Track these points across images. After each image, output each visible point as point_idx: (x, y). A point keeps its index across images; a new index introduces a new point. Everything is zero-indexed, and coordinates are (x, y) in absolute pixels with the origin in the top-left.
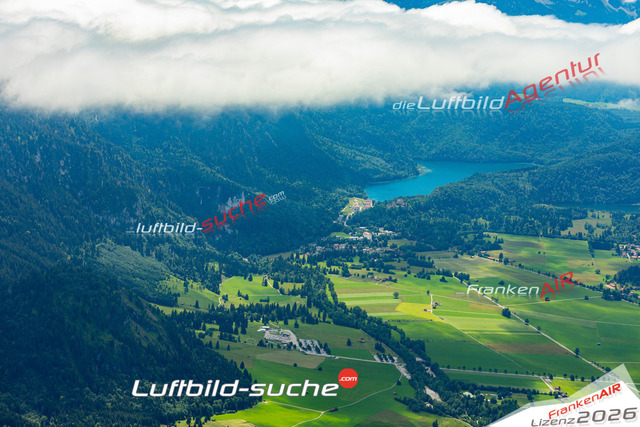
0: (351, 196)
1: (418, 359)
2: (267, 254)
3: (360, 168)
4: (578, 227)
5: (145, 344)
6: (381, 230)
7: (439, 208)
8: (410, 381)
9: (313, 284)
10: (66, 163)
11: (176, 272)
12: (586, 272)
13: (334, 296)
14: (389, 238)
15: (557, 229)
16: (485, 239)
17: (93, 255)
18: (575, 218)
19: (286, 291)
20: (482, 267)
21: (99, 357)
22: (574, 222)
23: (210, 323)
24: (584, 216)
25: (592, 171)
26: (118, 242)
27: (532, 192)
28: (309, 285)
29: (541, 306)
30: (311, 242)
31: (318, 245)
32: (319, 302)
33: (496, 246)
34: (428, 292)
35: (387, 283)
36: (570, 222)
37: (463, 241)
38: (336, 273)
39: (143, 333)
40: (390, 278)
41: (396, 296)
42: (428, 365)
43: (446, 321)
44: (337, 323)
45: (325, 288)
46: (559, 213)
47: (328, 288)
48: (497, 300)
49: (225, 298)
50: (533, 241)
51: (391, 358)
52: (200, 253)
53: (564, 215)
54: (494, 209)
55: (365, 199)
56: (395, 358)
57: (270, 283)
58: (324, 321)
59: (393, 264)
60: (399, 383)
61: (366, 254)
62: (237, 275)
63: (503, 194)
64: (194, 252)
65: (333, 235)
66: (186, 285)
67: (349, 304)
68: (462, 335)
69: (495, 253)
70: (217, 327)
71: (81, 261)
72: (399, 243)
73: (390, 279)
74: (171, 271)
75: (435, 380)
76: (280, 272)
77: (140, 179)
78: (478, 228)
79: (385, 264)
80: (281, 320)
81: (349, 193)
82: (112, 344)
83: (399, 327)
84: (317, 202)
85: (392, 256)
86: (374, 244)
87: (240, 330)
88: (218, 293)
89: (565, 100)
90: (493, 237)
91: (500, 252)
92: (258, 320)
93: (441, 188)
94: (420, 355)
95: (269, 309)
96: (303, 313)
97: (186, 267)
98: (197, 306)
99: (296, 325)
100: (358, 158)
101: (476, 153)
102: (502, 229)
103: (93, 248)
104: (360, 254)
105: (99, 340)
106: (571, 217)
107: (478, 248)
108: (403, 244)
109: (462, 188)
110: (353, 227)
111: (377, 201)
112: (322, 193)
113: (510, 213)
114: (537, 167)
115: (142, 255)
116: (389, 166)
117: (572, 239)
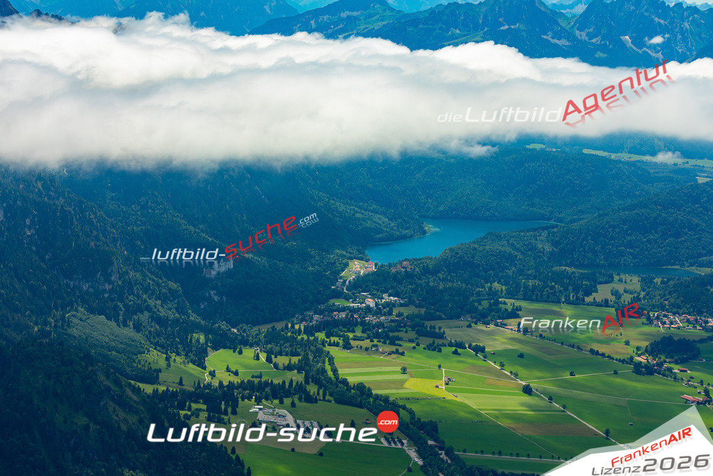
0: (351, 259)
1: (431, 442)
2: (259, 324)
3: (360, 228)
4: (603, 292)
5: (124, 428)
6: (385, 296)
7: (450, 272)
8: (422, 467)
9: (311, 358)
10: (32, 222)
11: (156, 345)
12: (614, 343)
13: (335, 371)
14: (394, 306)
15: (580, 295)
16: (501, 306)
17: (63, 325)
18: (601, 283)
19: (281, 366)
20: (500, 338)
21: (72, 442)
22: (599, 287)
23: (196, 402)
24: (610, 280)
25: (617, 230)
26: (91, 311)
27: (552, 254)
28: (306, 358)
29: (566, 381)
30: (307, 309)
31: (316, 313)
32: (318, 378)
33: (514, 314)
34: (440, 367)
35: (393, 356)
36: (595, 287)
37: (477, 308)
38: (337, 345)
39: (122, 414)
40: (397, 350)
41: (404, 370)
42: (442, 449)
43: (460, 398)
44: (338, 402)
45: (324, 362)
46: (582, 277)
47: (327, 363)
48: (516, 375)
49: (212, 374)
50: (555, 308)
51: (400, 441)
52: (183, 323)
53: (588, 279)
54: (510, 272)
55: (367, 261)
56: (405, 441)
57: (263, 357)
58: (324, 400)
59: (400, 334)
60: (410, 470)
61: (369, 324)
62: (225, 347)
63: (520, 256)
64: (176, 322)
65: (332, 301)
66: (168, 359)
67: (352, 380)
68: (479, 415)
69: (513, 322)
70: (204, 407)
71: (50, 332)
72: (406, 311)
73: (397, 352)
74: (152, 343)
75: (450, 465)
76: (274, 344)
77: (115, 240)
78: (493, 294)
79: (391, 334)
80: (275, 398)
81: (348, 255)
82: (87, 428)
83: (408, 406)
84: (313, 265)
85: (399, 325)
86: (378, 312)
87: (230, 410)
88: (204, 368)
89: (585, 151)
90: (510, 303)
91: (517, 320)
92: (249, 398)
93: (451, 250)
94: (433, 438)
95: (262, 386)
96: (300, 390)
97: (167, 338)
98: (181, 383)
99: (293, 405)
100: (358, 215)
101: (488, 210)
102: (520, 295)
103: (63, 318)
104: (363, 323)
105: (72, 423)
106: (595, 281)
107: (493, 316)
108: (411, 312)
109: (475, 249)
110: (354, 294)
111: (380, 264)
112: (319, 255)
113: (528, 277)
114: (557, 226)
115: (119, 325)
116: (392, 224)
117: (597, 306)
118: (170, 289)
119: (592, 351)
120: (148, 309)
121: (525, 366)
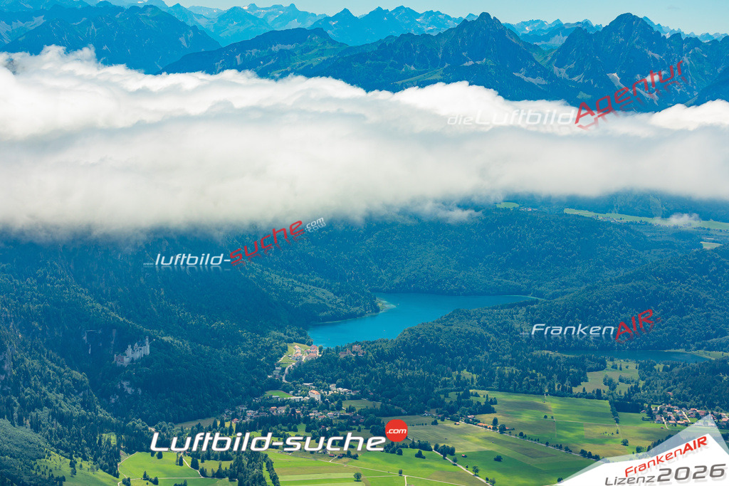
0: (290, 342)
2: (181, 421)
3: (300, 304)
4: (594, 381)
6: (332, 386)
7: (409, 357)
9: (245, 462)
11: (59, 447)
12: (610, 443)
13: (274, 478)
14: (343, 398)
15: (567, 384)
16: (472, 398)
18: (591, 370)
19: (209, 472)
20: (472, 438)
22: (589, 375)
24: (601, 366)
25: (610, 306)
28: (240, 463)
30: (239, 403)
31: (250, 408)
33: (488, 408)
34: (401, 472)
35: (345, 460)
36: (584, 375)
37: (443, 402)
41: (358, 477)
45: (261, 468)
46: (569, 363)
47: (265, 469)
48: (493, 482)
49: (126, 482)
50: (537, 400)
52: (91, 420)
53: (576, 366)
54: (481, 358)
55: (309, 344)
57: (188, 461)
61: (314, 421)
62: (140, 450)
63: (493, 338)
64: (82, 419)
65: (269, 393)
66: (72, 465)
69: (488, 418)
72: (359, 405)
73: (349, 455)
74: (53, 445)
77: (7, 321)
78: (462, 385)
79: (341, 434)
81: (287, 337)
84: (245, 350)
86: (325, 406)
88: (117, 475)
89: (567, 211)
90: (482, 395)
91: (493, 416)
93: (411, 330)
97: (72, 439)
100: (297, 289)
101: (454, 283)
102: (495, 385)
104: (307, 420)
106: (584, 368)
107: (463, 411)
108: (364, 406)
109: (439, 330)
110: (294, 384)
111: (325, 348)
112: (252, 337)
113: (504, 364)
114: (537, 302)
115: (13, 424)
116: (339, 300)
117: (587, 398)
118: (74, 380)
119: (583, 453)
120: (48, 404)
121: (504, 471)
